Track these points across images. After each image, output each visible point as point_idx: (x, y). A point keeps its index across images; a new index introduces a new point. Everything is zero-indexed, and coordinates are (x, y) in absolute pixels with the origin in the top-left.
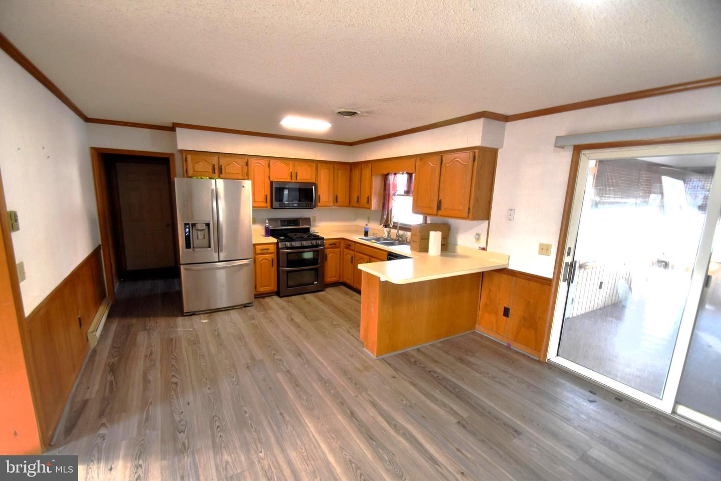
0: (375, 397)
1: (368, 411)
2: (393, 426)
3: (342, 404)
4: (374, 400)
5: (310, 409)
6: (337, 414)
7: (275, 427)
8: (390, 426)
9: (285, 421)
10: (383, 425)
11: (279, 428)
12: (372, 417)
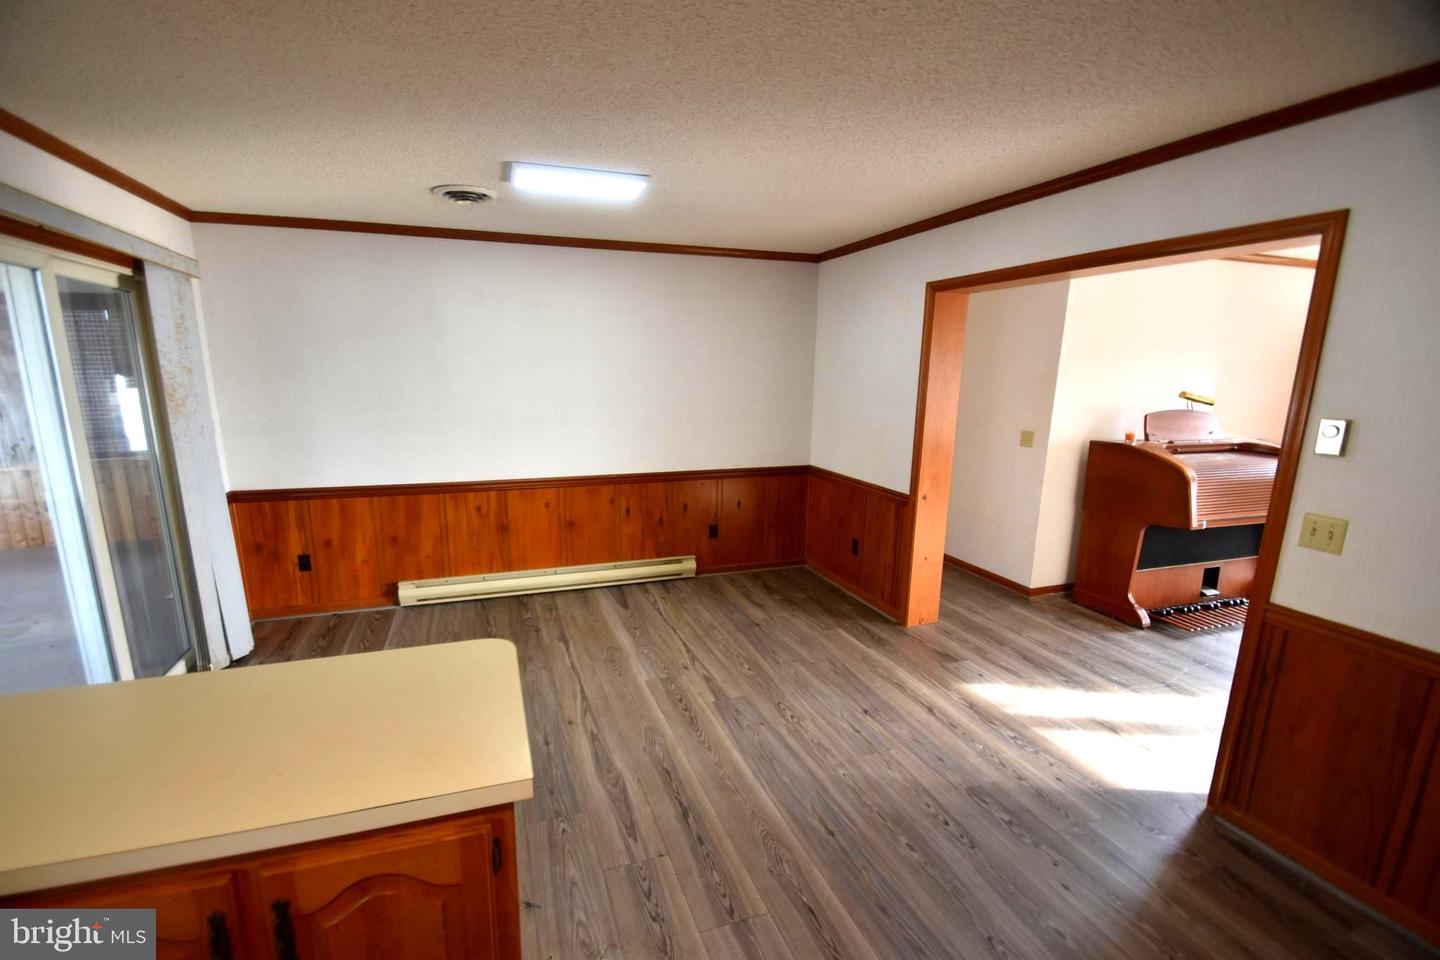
0: (619, 844)
1: (651, 816)
2: (621, 783)
3: (699, 838)
4: (623, 838)
5: (772, 837)
6: (716, 819)
7: (836, 809)
8: (624, 785)
9: (819, 817)
10: (635, 788)
11: (828, 807)
12: (649, 804)
